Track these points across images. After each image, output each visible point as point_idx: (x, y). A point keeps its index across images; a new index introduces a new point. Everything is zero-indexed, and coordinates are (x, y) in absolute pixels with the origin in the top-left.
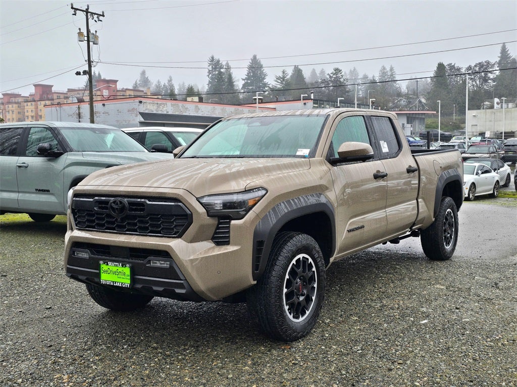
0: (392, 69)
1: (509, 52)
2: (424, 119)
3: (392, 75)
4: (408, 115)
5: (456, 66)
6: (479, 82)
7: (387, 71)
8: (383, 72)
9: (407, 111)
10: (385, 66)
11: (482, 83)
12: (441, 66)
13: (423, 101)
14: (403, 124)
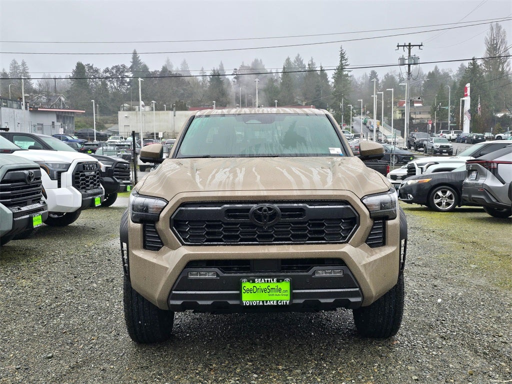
0: (24, 64)
1: (139, 59)
2: (73, 117)
3: (24, 70)
4: (58, 113)
5: (94, 67)
6: (117, 84)
7: (19, 66)
8: (14, 66)
9: (48, 108)
10: (17, 60)
11: (120, 86)
12: (80, 67)
13: (63, 99)
14: (53, 123)
